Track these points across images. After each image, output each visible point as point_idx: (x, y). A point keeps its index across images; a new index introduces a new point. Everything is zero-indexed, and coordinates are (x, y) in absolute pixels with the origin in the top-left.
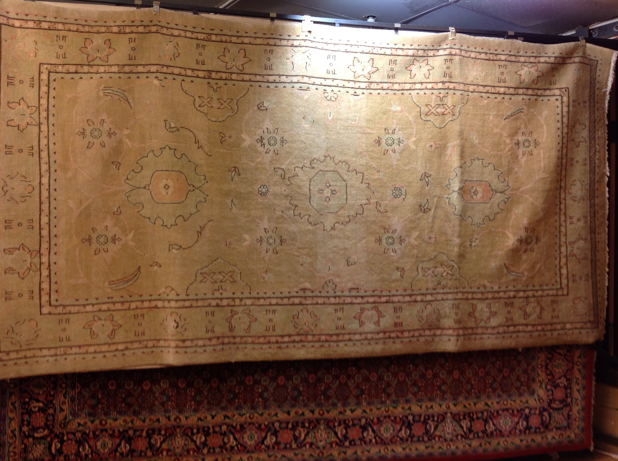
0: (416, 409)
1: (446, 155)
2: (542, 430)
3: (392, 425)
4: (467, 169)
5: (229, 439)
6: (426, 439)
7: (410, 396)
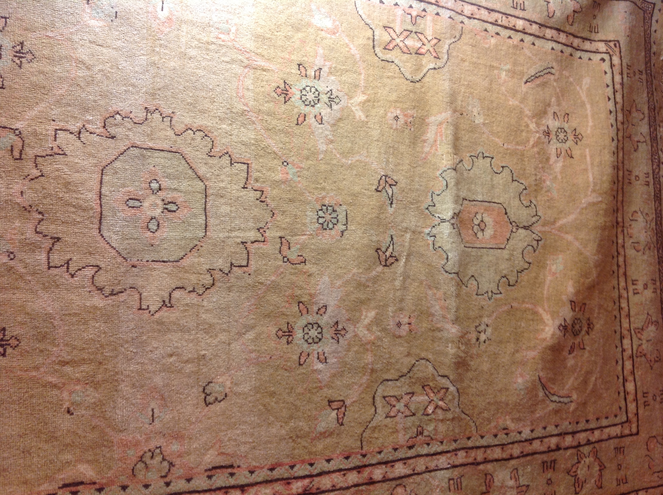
1: (425, 141)
4: (465, 174)
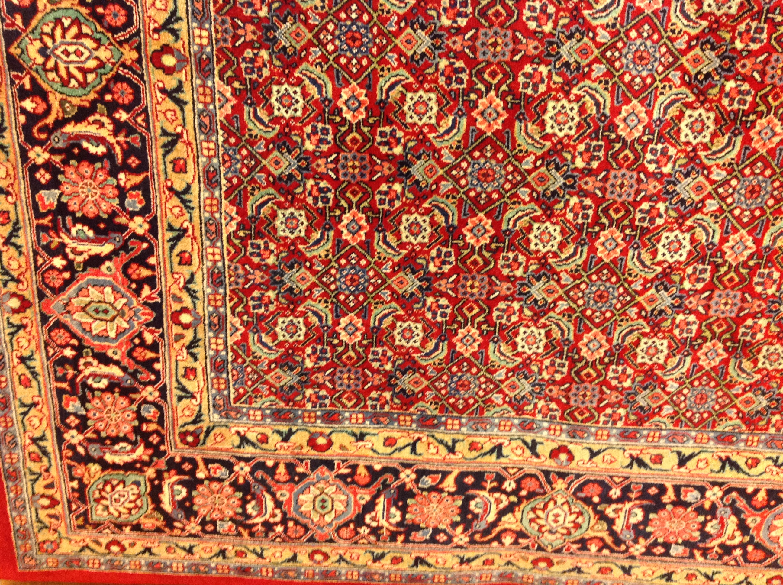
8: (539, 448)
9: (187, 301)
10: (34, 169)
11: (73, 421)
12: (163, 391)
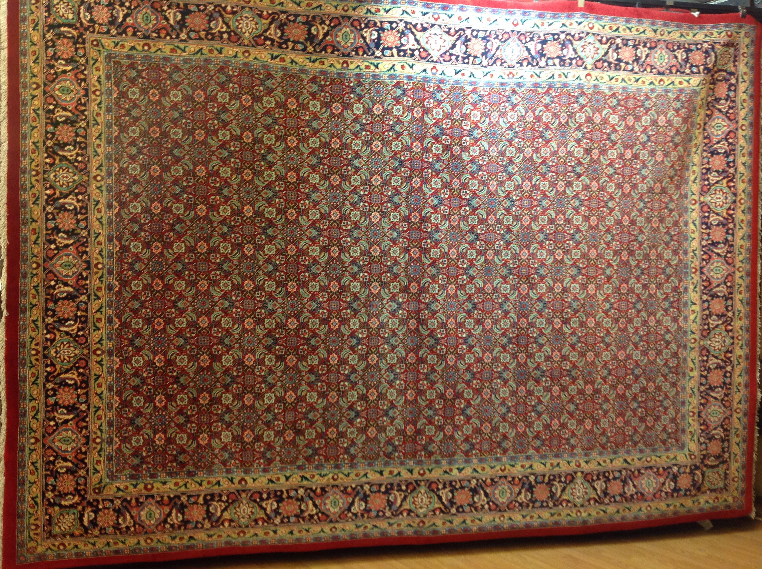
0: (538, 468)
2: (693, 492)
3: (509, 488)
5: (307, 505)
6: (551, 504)
7: (531, 451)
8: (234, 480)
9: (99, 433)
10: (48, 390)
11: (50, 488)
12: (87, 471)
